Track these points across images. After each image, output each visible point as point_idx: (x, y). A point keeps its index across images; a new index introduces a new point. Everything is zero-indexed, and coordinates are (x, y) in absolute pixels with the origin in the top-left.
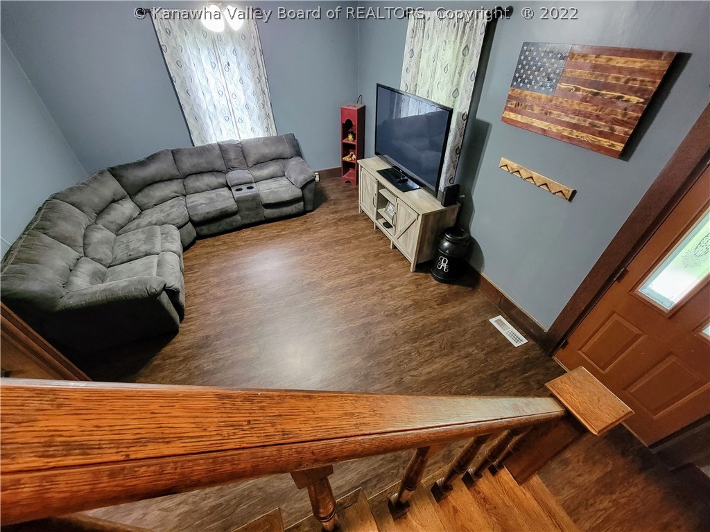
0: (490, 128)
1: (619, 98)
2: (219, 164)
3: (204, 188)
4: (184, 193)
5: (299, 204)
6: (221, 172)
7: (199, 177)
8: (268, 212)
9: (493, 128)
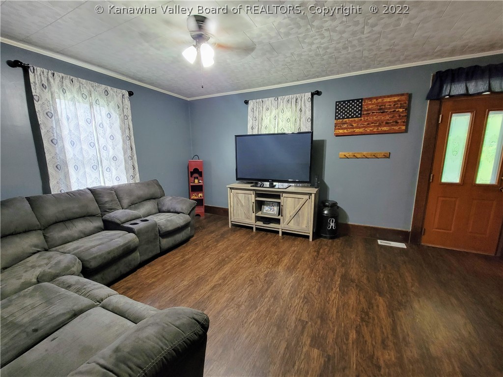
0: (325, 142)
1: (394, 111)
2: (94, 207)
3: (76, 235)
4: (46, 247)
5: (187, 229)
6: (94, 216)
7: (69, 224)
8: (166, 242)
9: (327, 141)
